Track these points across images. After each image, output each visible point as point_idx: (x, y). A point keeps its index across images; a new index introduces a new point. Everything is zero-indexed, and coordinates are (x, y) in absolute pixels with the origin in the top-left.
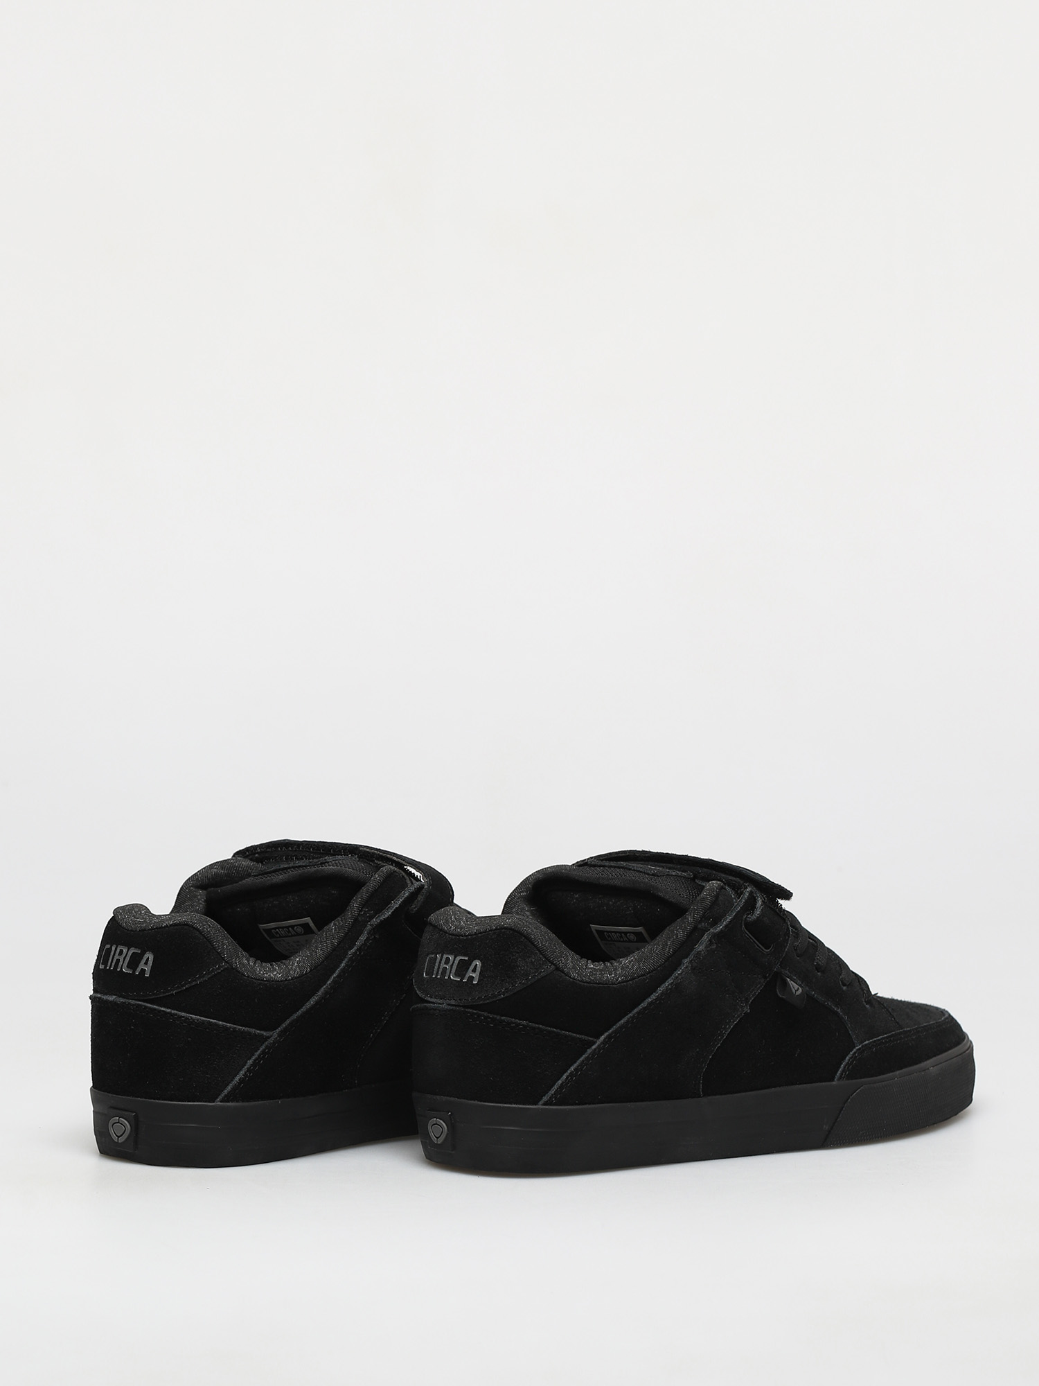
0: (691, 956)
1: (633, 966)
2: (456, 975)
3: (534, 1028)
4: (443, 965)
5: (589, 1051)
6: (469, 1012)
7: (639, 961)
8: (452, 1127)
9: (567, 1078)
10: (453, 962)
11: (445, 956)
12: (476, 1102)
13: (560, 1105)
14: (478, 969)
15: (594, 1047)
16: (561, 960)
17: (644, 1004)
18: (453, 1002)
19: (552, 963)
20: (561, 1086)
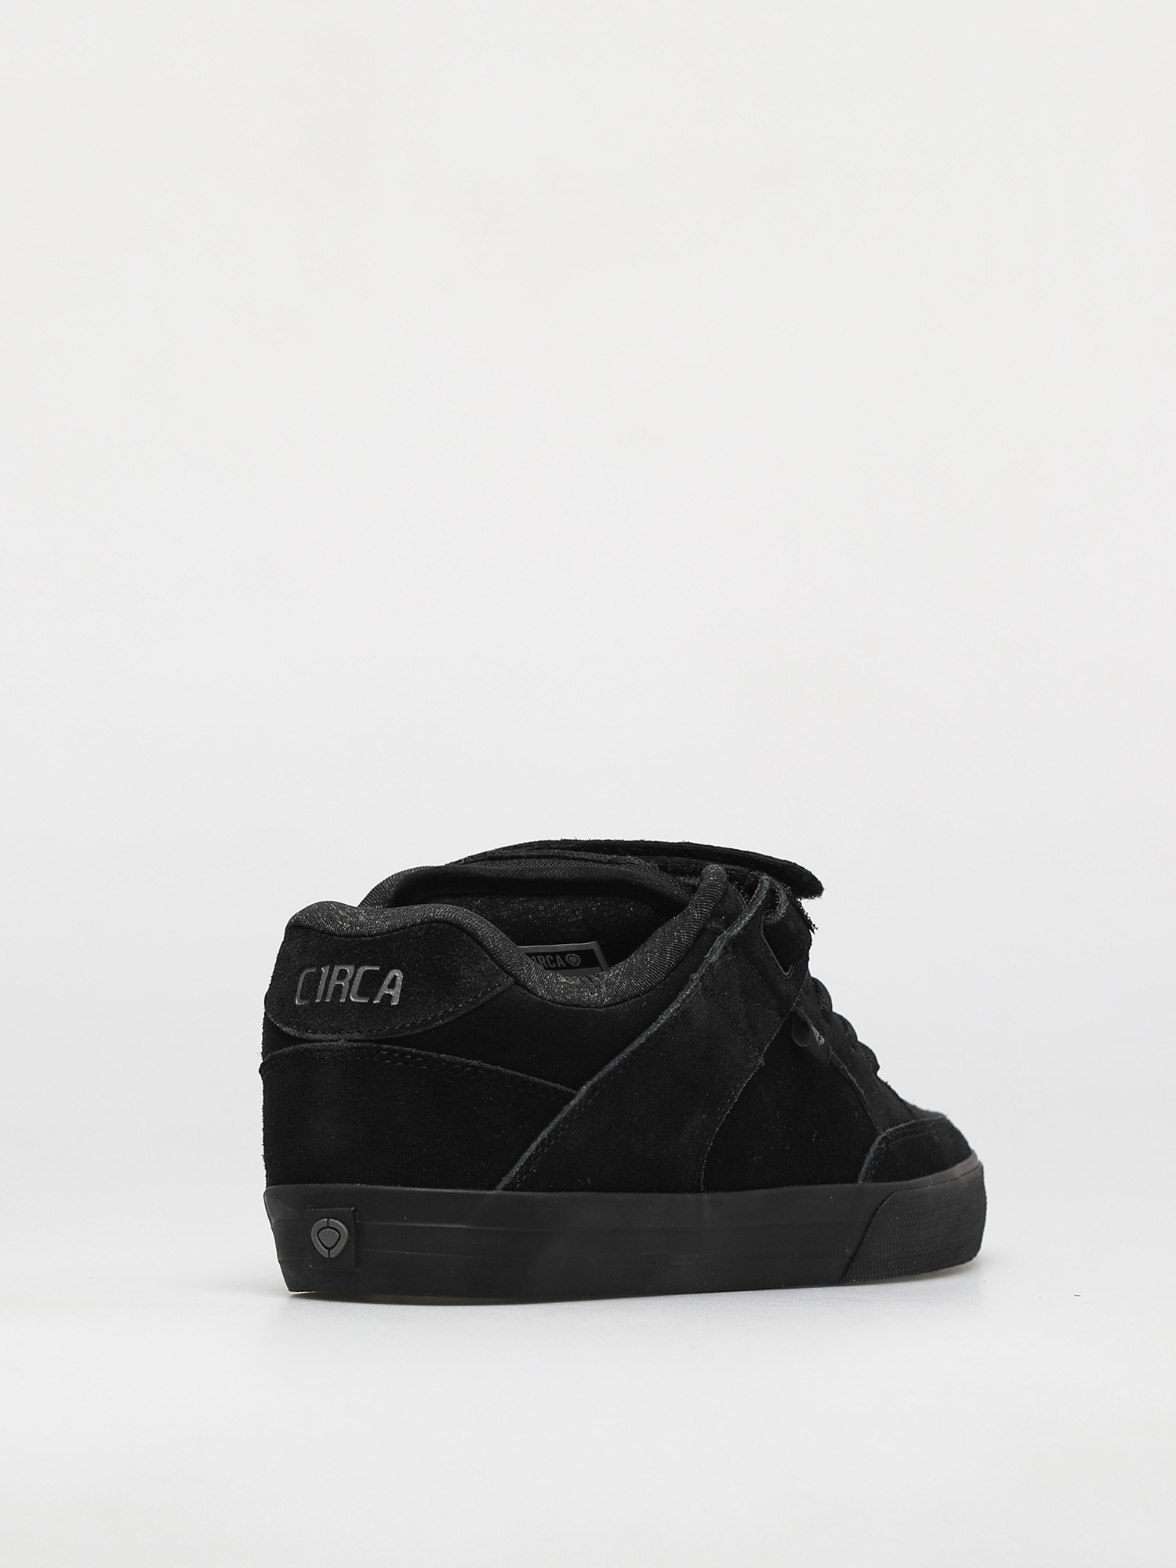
0: (702, 970)
1: (621, 983)
2: (360, 994)
3: (489, 1071)
4: (334, 982)
5: (567, 1109)
6: (385, 1050)
7: (628, 974)
8: (356, 1231)
9: (538, 1148)
10: (354, 976)
11: (337, 969)
12: (399, 1188)
13: (527, 1191)
14: (399, 982)
15: (573, 1103)
16: (522, 969)
17: (642, 1039)
18: (356, 1036)
19: (509, 974)
20: (528, 1163)
